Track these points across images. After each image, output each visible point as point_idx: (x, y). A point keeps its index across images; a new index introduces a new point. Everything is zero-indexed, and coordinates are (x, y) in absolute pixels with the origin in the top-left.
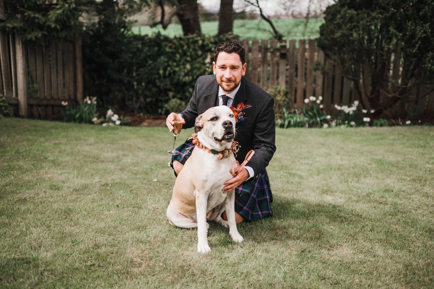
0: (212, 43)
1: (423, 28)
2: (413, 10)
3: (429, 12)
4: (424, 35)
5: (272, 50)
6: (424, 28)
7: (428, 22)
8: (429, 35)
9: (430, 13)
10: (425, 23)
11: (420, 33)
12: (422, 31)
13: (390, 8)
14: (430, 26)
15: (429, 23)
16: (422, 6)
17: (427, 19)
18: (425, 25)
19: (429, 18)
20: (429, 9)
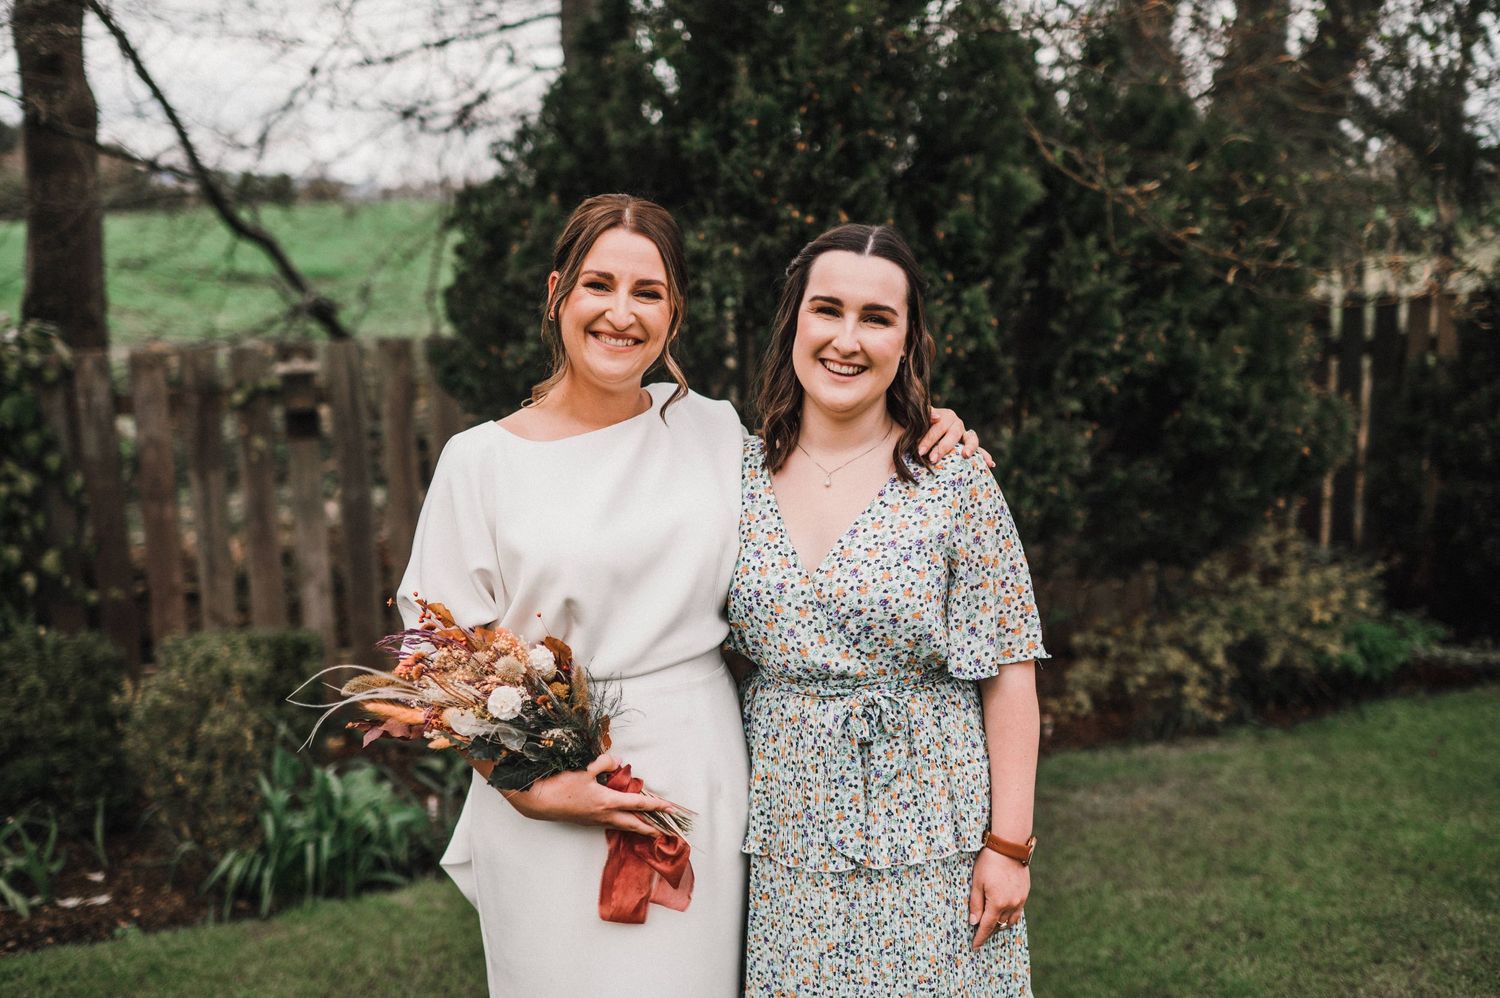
1: (959, 309)
2: (897, 217)
3: (980, 225)
4: (971, 345)
5: (238, 398)
6: (966, 310)
7: (979, 279)
8: (991, 339)
9: (987, 231)
10: (966, 280)
11: (950, 337)
12: (958, 326)
13: (782, 204)
14: (993, 294)
15: (986, 284)
16: (942, 191)
17: (976, 262)
18: (966, 295)
19: (980, 254)
20: (977, 206)
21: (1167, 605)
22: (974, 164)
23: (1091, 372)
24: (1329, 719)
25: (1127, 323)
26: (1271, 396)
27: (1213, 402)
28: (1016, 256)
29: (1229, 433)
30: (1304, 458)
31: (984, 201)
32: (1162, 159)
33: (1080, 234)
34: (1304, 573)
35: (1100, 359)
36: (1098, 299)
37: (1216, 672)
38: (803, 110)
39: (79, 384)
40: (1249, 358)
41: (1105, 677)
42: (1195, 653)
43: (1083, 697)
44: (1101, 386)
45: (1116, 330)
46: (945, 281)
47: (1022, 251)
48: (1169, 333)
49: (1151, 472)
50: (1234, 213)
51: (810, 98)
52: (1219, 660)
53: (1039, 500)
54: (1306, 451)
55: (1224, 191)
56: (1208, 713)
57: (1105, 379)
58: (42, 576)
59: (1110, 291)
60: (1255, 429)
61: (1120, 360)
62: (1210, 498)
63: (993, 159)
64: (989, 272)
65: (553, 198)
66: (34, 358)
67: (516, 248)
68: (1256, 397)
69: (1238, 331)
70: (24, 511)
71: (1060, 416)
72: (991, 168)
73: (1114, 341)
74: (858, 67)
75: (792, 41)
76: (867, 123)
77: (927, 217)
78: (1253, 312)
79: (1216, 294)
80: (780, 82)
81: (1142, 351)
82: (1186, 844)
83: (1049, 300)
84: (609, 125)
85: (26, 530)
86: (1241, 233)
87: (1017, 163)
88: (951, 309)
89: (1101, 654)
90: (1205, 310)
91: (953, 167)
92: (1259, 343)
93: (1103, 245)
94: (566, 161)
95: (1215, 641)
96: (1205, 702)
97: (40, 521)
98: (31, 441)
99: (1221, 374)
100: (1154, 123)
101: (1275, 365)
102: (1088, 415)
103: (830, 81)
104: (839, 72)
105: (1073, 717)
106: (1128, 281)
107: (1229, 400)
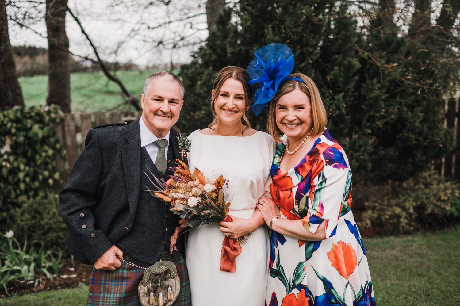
0: (11, 121)
1: (334, 102)
2: (315, 74)
3: (341, 76)
4: (337, 112)
6: (336, 102)
7: (340, 92)
8: (344, 111)
9: (343, 78)
10: (336, 93)
11: (331, 110)
12: (334, 107)
14: (344, 97)
15: (342, 94)
16: (329, 65)
17: (339, 87)
18: (336, 97)
19: (341, 85)
20: (340, 70)
21: (395, 194)
22: (339, 58)
23: (374, 121)
24: (446, 230)
25: (385, 106)
26: (430, 128)
27: (412, 131)
28: (351, 85)
29: (417, 140)
30: (441, 148)
31: (342, 69)
32: (396, 56)
33: (372, 79)
34: (438, 184)
35: (377, 117)
36: (377, 98)
37: (410, 215)
38: (288, 41)
39: (66, 123)
40: (424, 117)
41: (375, 215)
42: (404, 209)
43: (368, 222)
44: (377, 125)
45: (382, 108)
46: (329, 93)
47: (353, 84)
48: (398, 109)
49: (392, 152)
50: (419, 72)
51: (290, 37)
52: (411, 211)
53: (357, 160)
54: (441, 146)
55: (416, 66)
56: (408, 227)
57: (379, 123)
58: (55, 180)
59: (381, 96)
60: (425, 139)
61: (383, 117)
62: (410, 160)
63: (345, 56)
64: (343, 90)
65: (211, 68)
66: (53, 115)
67: (199, 83)
68: (425, 129)
69: (420, 108)
70: (49, 161)
71: (365, 135)
72: (344, 59)
73: (381, 111)
74: (305, 28)
75: (285, 20)
76: (307, 45)
77: (324, 74)
78: (425, 102)
79: (413, 97)
80: (281, 33)
81: (390, 114)
82: (403, 267)
83: (361, 99)
84: (228, 46)
85: (50, 166)
86: (421, 79)
87: (353, 57)
88: (331, 101)
89: (374, 209)
90: (410, 102)
91: (333, 58)
92: (426, 112)
93: (379, 82)
94: (214, 57)
95: (410, 205)
96: (406, 224)
97: (54, 164)
98: (52, 140)
99: (415, 122)
100: (394, 45)
101: (432, 119)
102: (373, 134)
103: (297, 32)
104: (299, 30)
105: (365, 228)
106: (386, 93)
107: (417, 130)
